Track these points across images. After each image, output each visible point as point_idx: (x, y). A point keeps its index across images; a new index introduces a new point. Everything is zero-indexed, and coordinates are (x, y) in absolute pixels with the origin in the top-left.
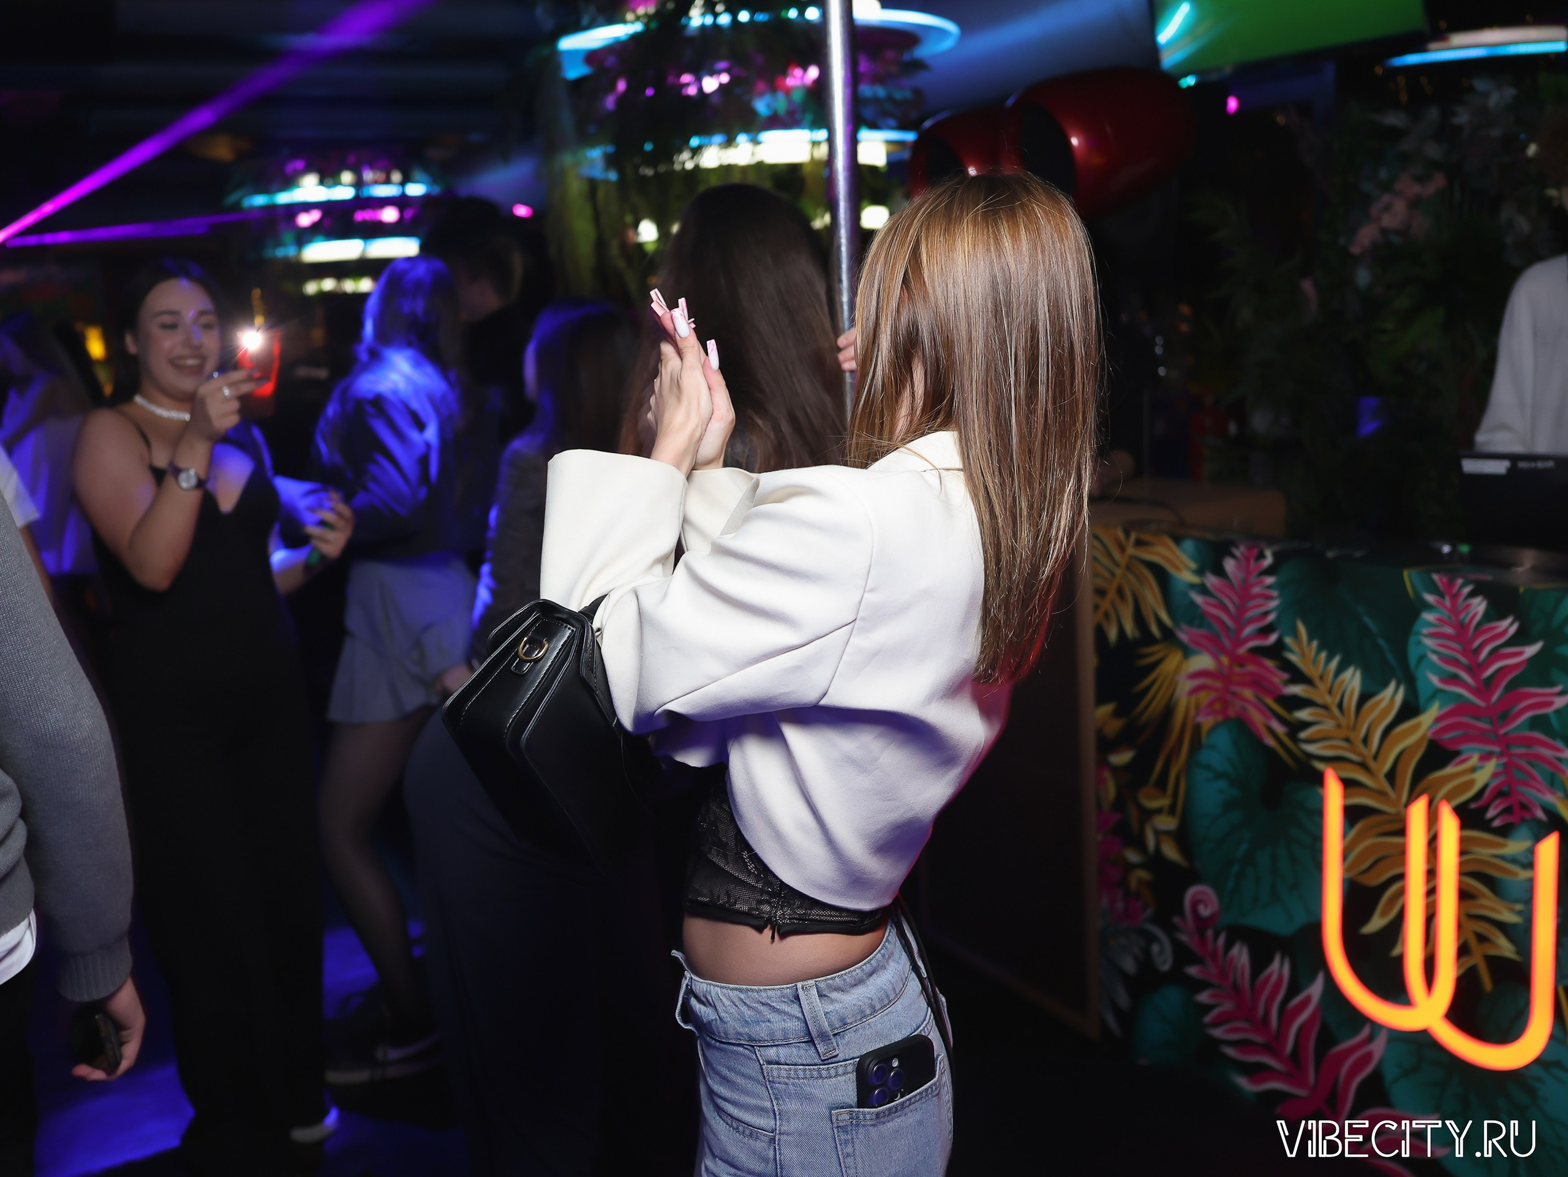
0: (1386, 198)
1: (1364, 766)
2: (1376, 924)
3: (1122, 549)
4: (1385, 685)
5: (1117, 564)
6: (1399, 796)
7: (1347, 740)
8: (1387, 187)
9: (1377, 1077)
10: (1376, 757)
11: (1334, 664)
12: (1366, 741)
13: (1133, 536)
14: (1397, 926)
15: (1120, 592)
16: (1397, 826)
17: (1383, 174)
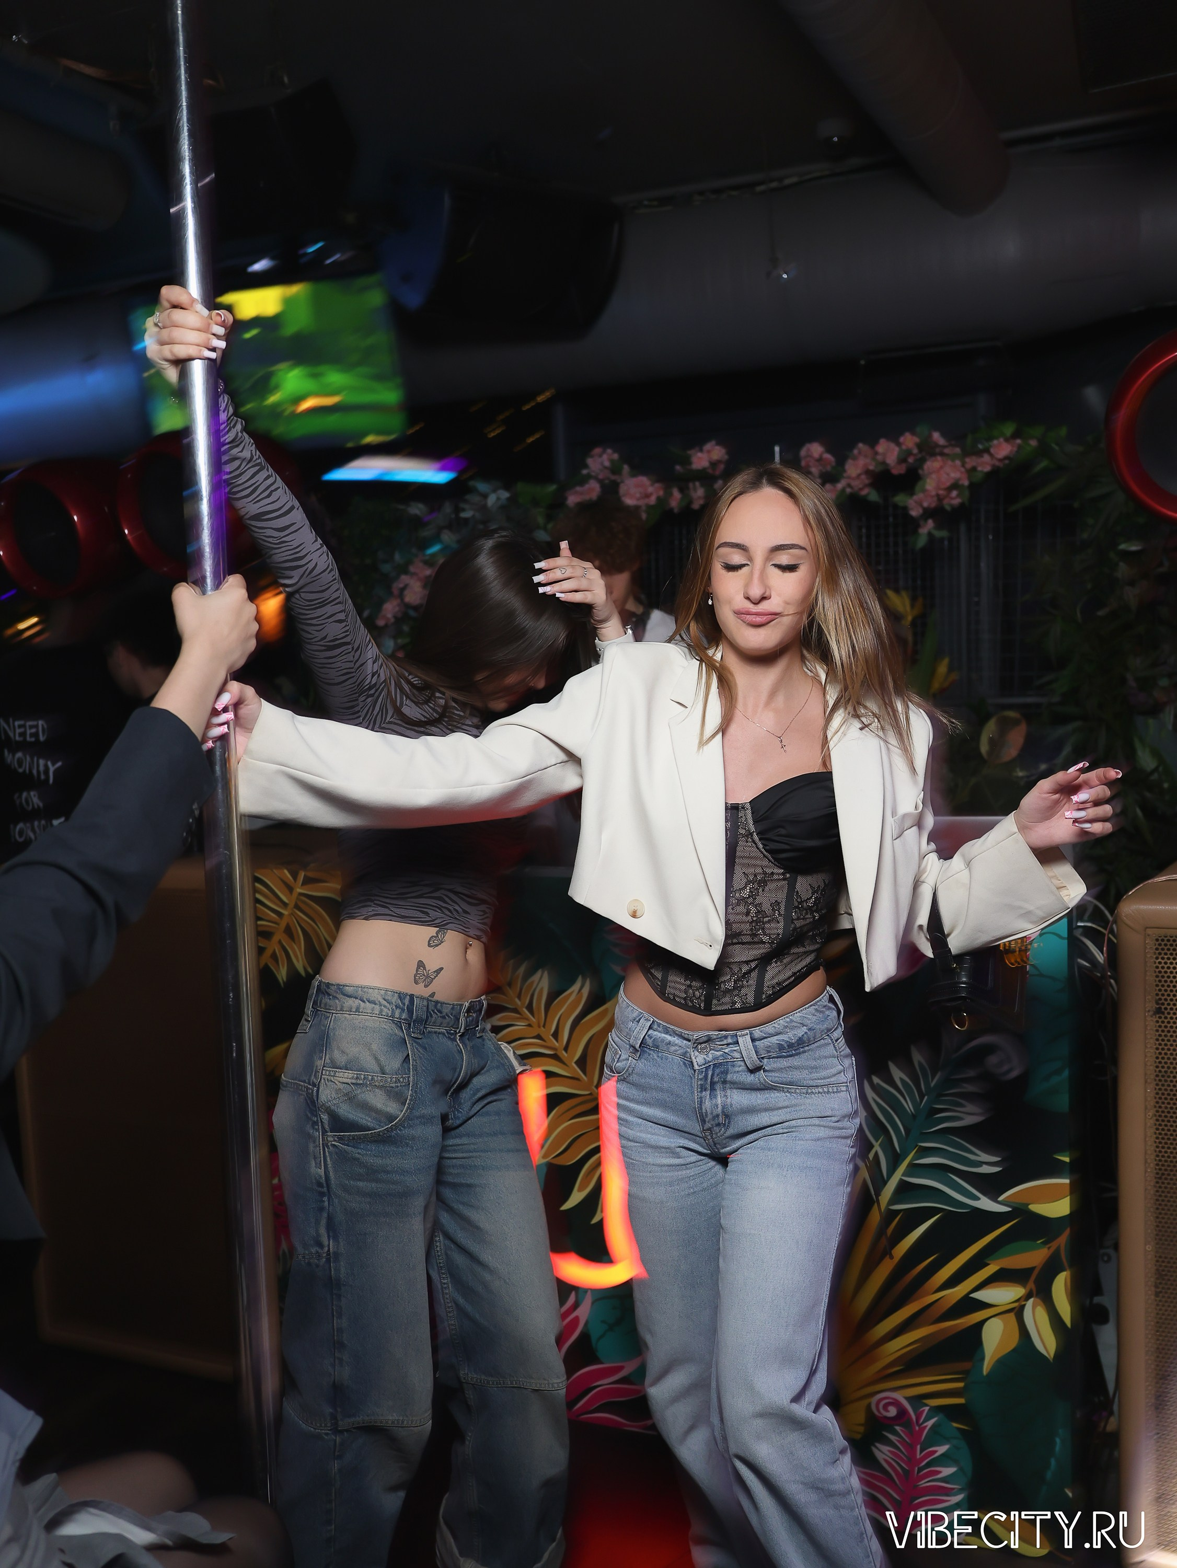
0: (404, 579)
1: (556, 1057)
2: (576, 1197)
3: (290, 889)
4: (572, 982)
5: (285, 905)
6: (591, 1080)
7: (538, 1037)
8: (404, 569)
9: (585, 1337)
10: (566, 1049)
11: (522, 970)
12: (556, 1035)
13: (302, 875)
14: (595, 1198)
15: (289, 931)
16: (590, 1106)
17: (397, 557)
